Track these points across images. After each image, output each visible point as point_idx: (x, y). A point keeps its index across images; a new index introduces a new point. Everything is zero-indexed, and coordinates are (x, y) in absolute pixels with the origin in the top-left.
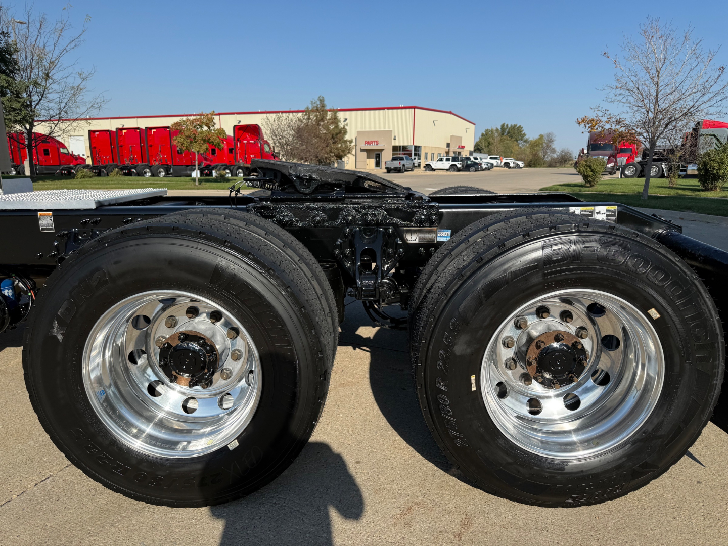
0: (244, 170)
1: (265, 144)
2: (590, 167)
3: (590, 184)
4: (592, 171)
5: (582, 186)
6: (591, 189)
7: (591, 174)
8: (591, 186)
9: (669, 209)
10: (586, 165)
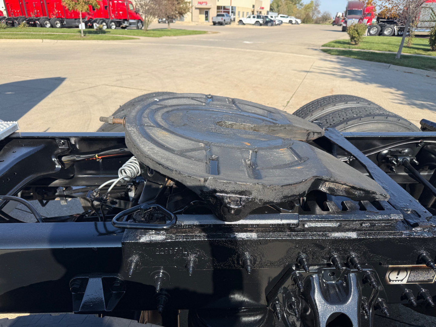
0: (116, 23)
1: (129, 3)
2: (357, 31)
3: (355, 42)
4: (358, 34)
5: (348, 43)
6: (356, 46)
7: (357, 35)
8: (356, 44)
9: (418, 68)
10: (354, 29)
